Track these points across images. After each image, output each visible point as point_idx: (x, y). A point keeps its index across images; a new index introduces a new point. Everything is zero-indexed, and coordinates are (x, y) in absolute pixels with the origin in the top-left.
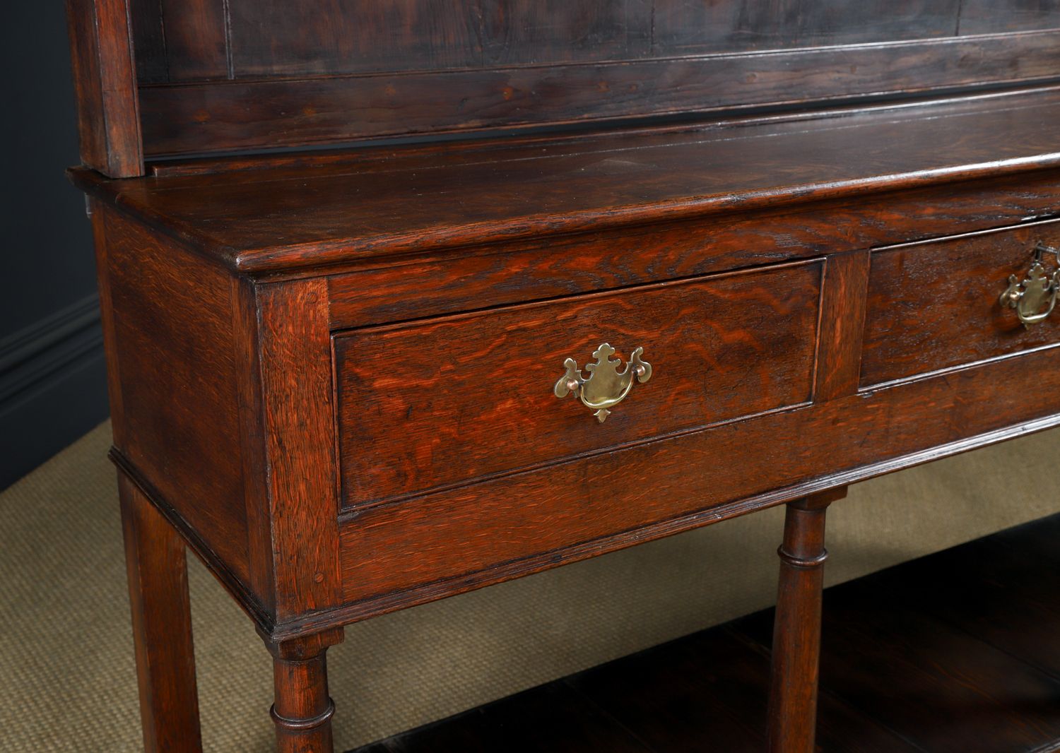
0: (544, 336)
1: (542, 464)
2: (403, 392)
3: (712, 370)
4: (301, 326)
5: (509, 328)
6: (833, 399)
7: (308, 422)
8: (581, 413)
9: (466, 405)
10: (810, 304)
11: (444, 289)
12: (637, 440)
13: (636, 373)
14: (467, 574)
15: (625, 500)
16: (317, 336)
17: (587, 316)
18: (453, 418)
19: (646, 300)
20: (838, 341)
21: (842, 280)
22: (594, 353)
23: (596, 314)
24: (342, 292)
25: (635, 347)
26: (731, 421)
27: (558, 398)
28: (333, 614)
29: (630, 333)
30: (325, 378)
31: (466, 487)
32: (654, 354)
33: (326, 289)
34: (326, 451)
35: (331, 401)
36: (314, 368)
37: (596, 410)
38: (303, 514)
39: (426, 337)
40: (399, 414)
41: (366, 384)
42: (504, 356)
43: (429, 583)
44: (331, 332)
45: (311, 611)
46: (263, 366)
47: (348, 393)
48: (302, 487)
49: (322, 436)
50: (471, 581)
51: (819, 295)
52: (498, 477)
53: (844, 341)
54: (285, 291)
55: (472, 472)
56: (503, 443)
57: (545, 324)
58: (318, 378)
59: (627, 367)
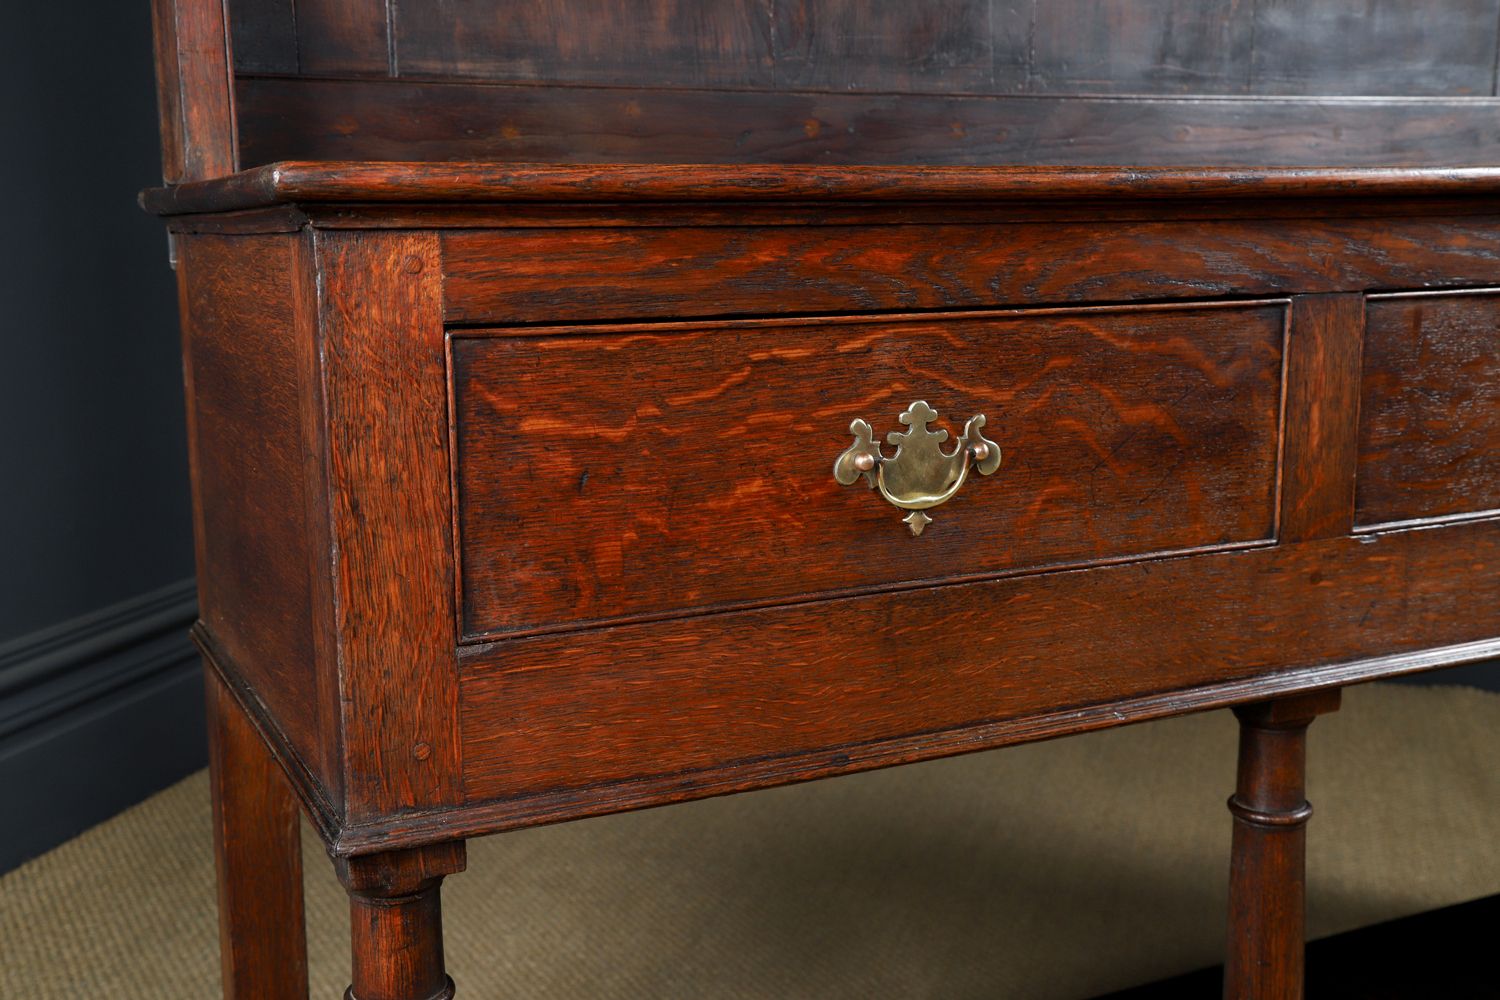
0: (814, 376)
1: (814, 596)
2: (575, 445)
3: (1104, 466)
4: (394, 311)
5: (756, 356)
6: (1311, 539)
7: (405, 476)
8: (881, 515)
9: (683, 480)
10: (1266, 374)
11: (643, 275)
12: (979, 572)
13: (972, 454)
14: (685, 771)
15: (961, 671)
16: (420, 330)
17: (889, 352)
18: (659, 500)
19: (989, 336)
20: (1315, 441)
21: (1319, 340)
22: (901, 415)
23: (904, 349)
24: (466, 261)
25: (971, 413)
26: (1138, 557)
27: (840, 485)
28: (444, 818)
29: (963, 389)
30: (434, 404)
31: (681, 621)
32: (1004, 429)
33: (437, 252)
34: (436, 531)
35: (445, 445)
36: (415, 385)
37: (907, 512)
38: (395, 638)
39: (613, 355)
40: (565, 482)
41: (508, 423)
42: (746, 402)
43: (616, 781)
44: (447, 327)
45: (406, 809)
46: (326, 371)
47: (476, 436)
48: (393, 589)
49: (430, 502)
50: (690, 784)
51: (1281, 361)
52: (739, 610)
53: (1326, 442)
54: (365, 246)
55: (692, 595)
56: (746, 553)
57: (817, 356)
58: (422, 401)
59: (959, 446)
